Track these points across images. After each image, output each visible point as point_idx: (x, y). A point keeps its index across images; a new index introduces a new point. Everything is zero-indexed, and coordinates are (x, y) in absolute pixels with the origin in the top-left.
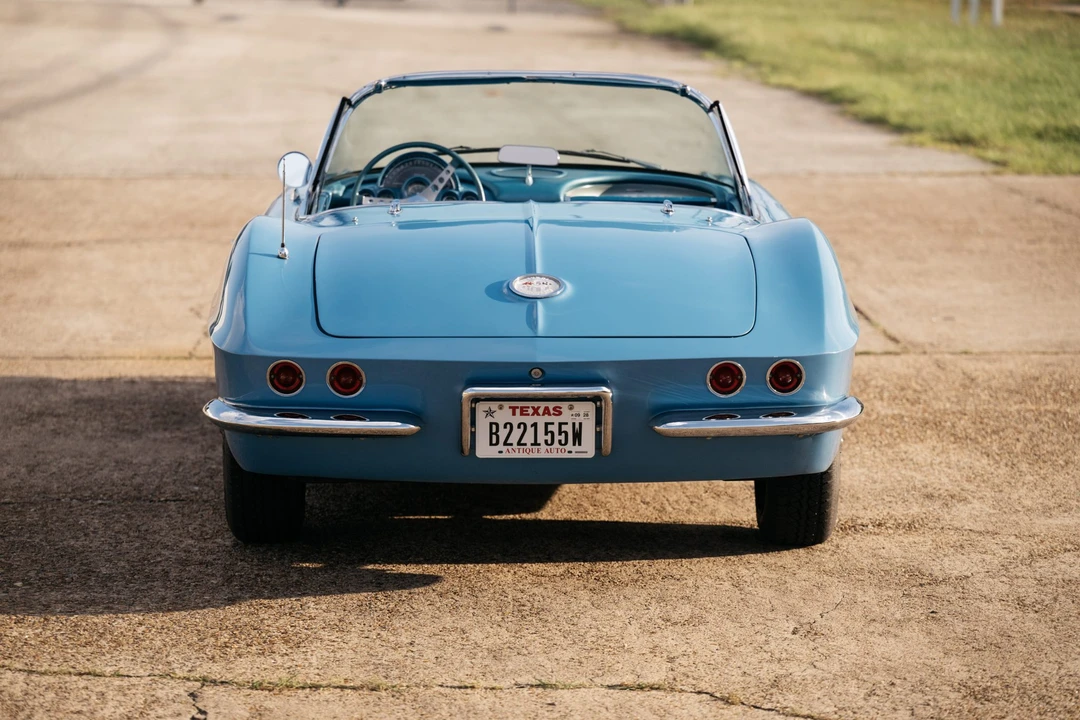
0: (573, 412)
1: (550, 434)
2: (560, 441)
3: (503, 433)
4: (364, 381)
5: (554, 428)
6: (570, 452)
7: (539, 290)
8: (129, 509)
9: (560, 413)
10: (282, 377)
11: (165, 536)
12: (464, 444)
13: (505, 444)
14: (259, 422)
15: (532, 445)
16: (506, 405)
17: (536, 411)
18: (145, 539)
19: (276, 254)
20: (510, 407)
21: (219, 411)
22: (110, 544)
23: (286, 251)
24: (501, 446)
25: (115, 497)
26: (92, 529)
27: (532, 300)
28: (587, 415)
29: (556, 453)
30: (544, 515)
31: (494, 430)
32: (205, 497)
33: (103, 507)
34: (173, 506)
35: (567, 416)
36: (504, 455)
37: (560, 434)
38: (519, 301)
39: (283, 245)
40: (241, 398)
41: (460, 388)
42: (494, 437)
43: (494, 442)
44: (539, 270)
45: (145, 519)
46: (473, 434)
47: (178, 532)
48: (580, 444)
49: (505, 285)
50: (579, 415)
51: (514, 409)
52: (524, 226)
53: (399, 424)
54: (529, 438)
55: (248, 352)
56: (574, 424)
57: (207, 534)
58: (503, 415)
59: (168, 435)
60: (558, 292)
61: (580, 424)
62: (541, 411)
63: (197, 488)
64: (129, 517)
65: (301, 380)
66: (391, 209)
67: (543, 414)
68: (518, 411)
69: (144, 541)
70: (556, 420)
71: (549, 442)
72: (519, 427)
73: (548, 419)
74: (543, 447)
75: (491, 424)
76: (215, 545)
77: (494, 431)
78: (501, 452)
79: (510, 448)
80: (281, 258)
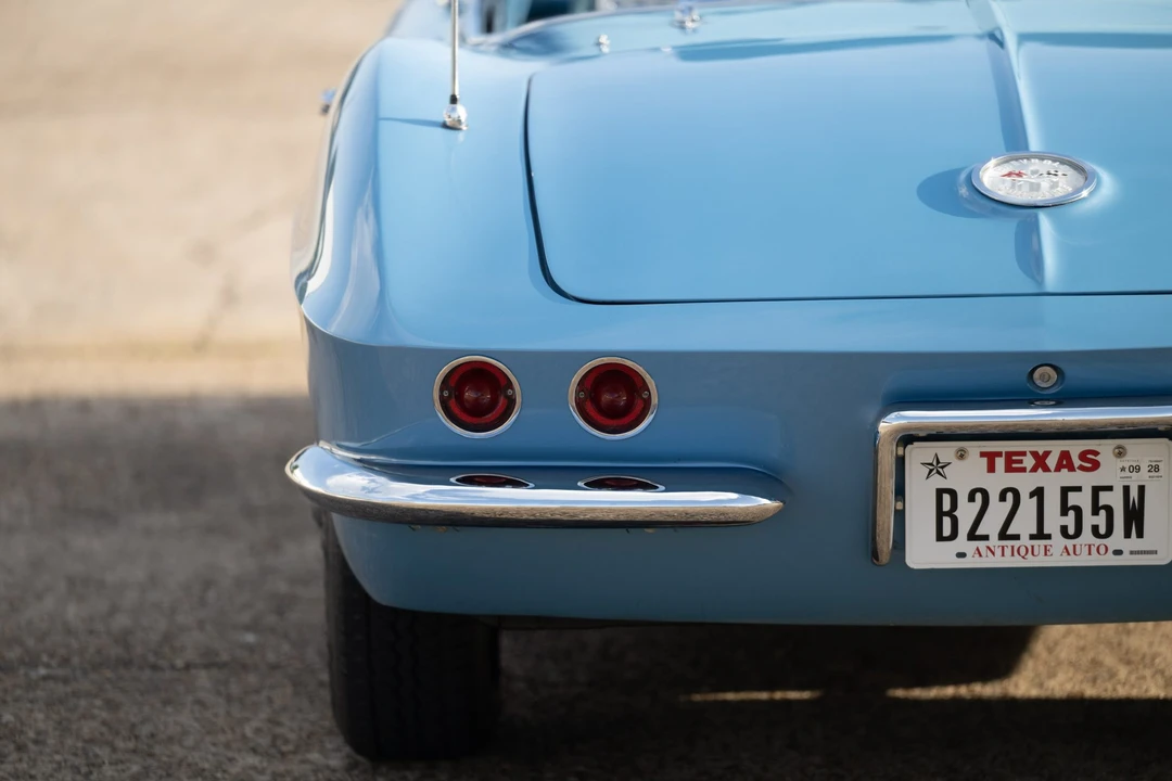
0: (1126, 462)
1: (1072, 513)
2: (1095, 529)
3: (966, 513)
4: (655, 400)
5: (1083, 500)
6: (1118, 552)
7: (1035, 187)
8: (108, 686)
9: (1096, 465)
10: (469, 395)
11: (195, 748)
12: (880, 539)
13: (972, 536)
14: (414, 497)
15: (1032, 537)
16: (974, 448)
17: (1041, 462)
18: (151, 755)
19: (441, 120)
20: (983, 454)
21: (324, 472)
22: (76, 769)
23: (461, 111)
24: (961, 542)
25: (76, 660)
26: (31, 734)
27: (1025, 213)
28: (1157, 469)
29: (1087, 554)
30: (1022, 685)
31: (946, 507)
32: (271, 657)
33: (51, 684)
34: (203, 678)
35: (1110, 471)
36: (971, 562)
37: (1095, 512)
38: (995, 213)
39: (454, 100)
40: (374, 442)
41: (871, 414)
42: (947, 521)
43: (947, 532)
44: (1034, 144)
45: (146, 709)
46: (900, 516)
47: (222, 738)
48: (1140, 535)
49: (963, 176)
50: (1137, 469)
51: (991, 457)
52: (985, 44)
53: (734, 496)
54: (1024, 523)
55: (386, 340)
56: (1126, 489)
57: (286, 741)
58: (967, 472)
59: (173, 519)
60: (1085, 193)
61: (1142, 489)
62: (1052, 462)
63: (250, 638)
64: (112, 706)
65: (511, 402)
66: (678, 16)
67: (1058, 469)
68: (1000, 463)
69: (150, 761)
70: (1087, 480)
71: (1071, 531)
72: (1003, 498)
73: (1067, 478)
74: (1058, 541)
75: (940, 492)
76: (307, 767)
77: (945, 511)
78: (961, 555)
79: (982, 544)
80: (451, 127)
